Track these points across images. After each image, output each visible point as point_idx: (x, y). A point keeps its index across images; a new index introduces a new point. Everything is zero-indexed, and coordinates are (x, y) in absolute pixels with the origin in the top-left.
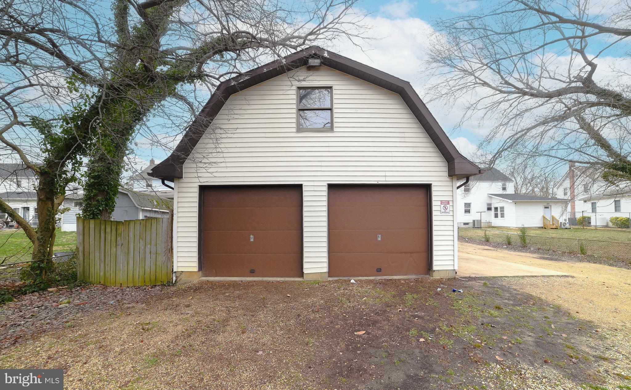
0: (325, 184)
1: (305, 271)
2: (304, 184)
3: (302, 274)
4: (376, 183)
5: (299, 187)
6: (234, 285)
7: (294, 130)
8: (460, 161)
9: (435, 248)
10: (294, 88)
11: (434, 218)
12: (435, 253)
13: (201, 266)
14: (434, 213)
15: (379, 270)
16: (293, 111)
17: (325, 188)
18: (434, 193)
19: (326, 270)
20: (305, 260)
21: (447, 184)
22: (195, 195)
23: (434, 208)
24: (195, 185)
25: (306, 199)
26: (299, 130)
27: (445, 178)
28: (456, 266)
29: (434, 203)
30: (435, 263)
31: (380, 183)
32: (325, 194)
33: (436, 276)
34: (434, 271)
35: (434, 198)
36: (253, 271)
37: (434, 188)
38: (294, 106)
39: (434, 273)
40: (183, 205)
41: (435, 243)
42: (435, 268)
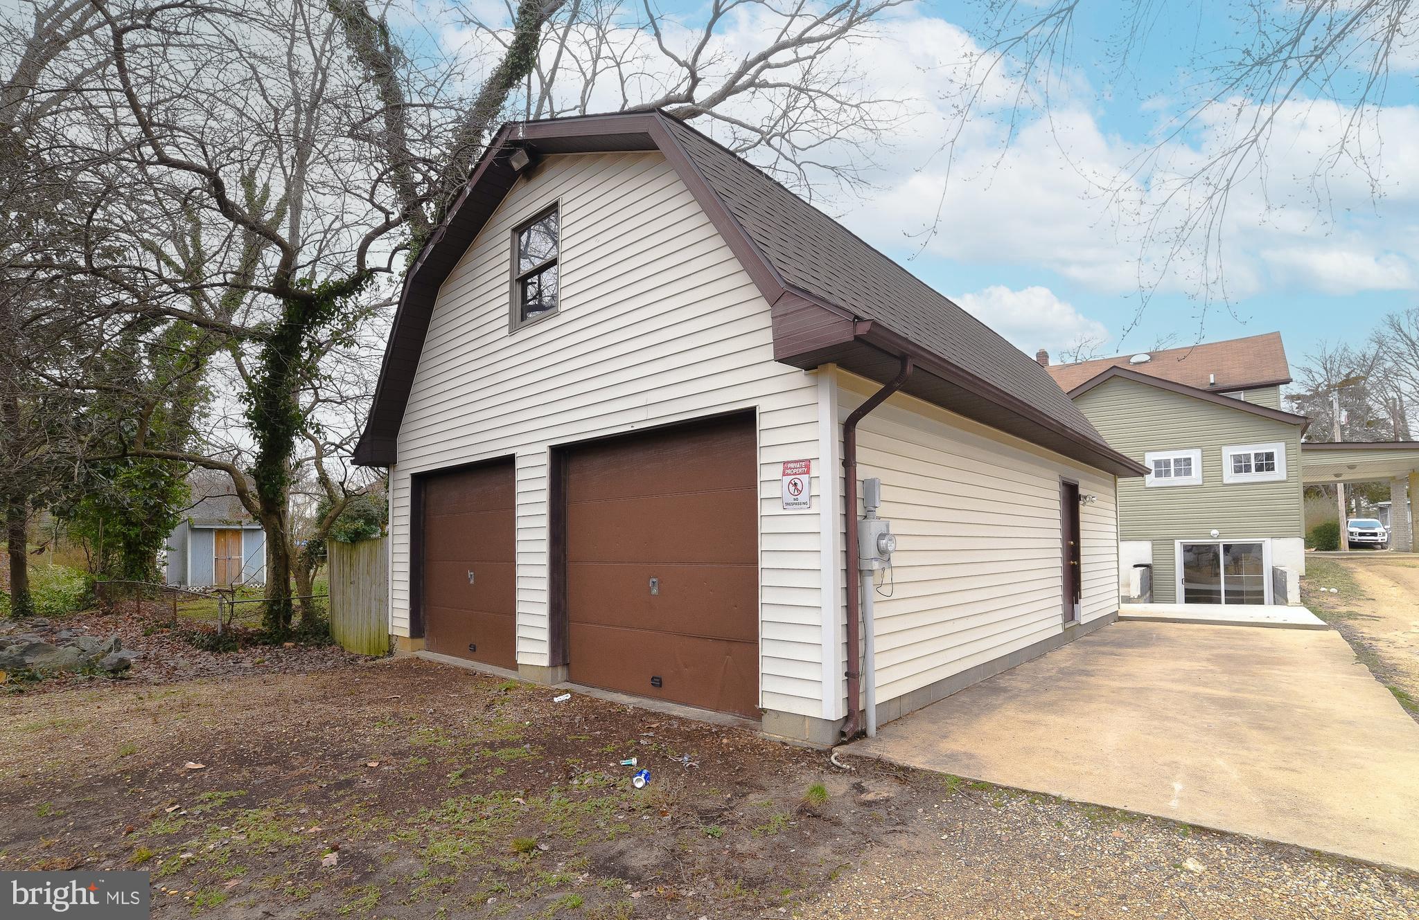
0: (544, 448)
1: (520, 660)
2: (519, 452)
3: (514, 663)
4: (629, 429)
5: (508, 461)
7: (506, 331)
8: (792, 308)
9: (765, 632)
10: (508, 234)
11: (764, 526)
12: (765, 650)
13: (417, 629)
14: (764, 509)
15: (657, 682)
16: (507, 288)
17: (545, 460)
18: (763, 439)
19: (545, 662)
20: (520, 632)
21: (806, 397)
22: (408, 493)
23: (764, 491)
24: (407, 475)
25: (519, 488)
26: (513, 329)
27: (797, 377)
28: (832, 707)
29: (764, 474)
30: (765, 685)
31: (637, 427)
32: (545, 472)
33: (771, 732)
34: (764, 711)
35: (763, 457)
36: (473, 648)
37: (762, 422)
38: (507, 277)
39: (765, 718)
40: (398, 512)
41: (765, 614)
42: (766, 702)
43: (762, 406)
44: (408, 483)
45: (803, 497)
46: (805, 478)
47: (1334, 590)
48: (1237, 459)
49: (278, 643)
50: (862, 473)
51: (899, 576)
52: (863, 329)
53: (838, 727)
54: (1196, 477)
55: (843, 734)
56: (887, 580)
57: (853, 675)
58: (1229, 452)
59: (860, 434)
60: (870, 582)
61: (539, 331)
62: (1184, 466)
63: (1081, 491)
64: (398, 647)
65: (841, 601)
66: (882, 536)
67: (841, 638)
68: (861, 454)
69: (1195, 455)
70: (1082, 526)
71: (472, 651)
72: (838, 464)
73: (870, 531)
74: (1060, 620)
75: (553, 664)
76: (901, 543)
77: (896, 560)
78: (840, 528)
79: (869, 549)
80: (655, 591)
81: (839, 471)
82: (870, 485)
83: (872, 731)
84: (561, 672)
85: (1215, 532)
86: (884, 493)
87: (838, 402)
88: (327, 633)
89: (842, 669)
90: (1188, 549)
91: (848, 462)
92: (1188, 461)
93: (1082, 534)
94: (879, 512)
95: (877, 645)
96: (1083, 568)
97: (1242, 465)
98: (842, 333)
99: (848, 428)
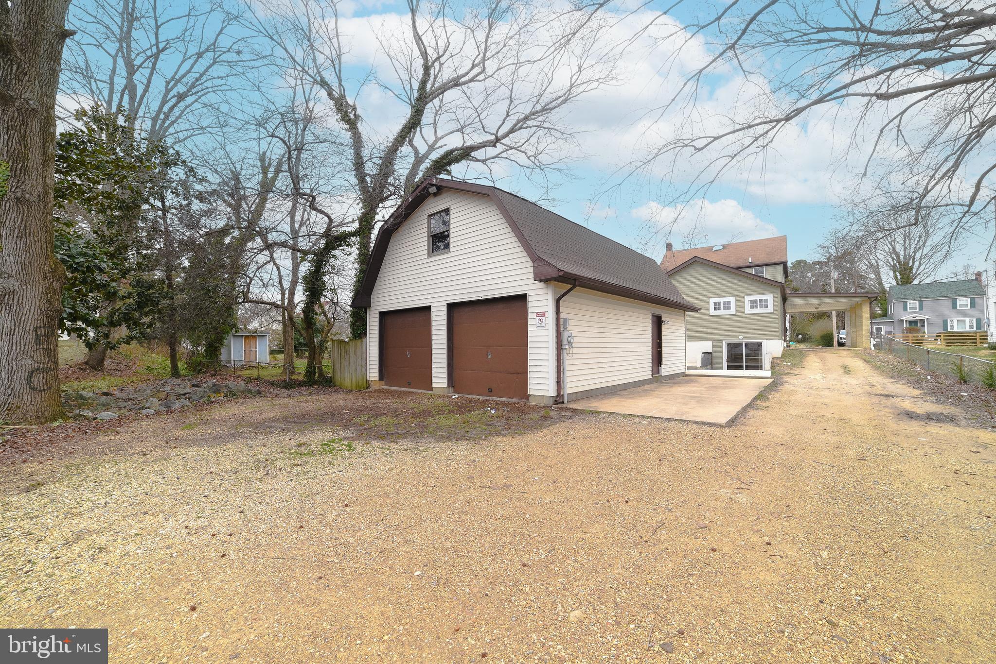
0: (445, 304)
1: (434, 385)
2: (433, 305)
3: (430, 388)
4: (480, 298)
5: (428, 309)
6: (396, 392)
7: (426, 256)
8: (539, 264)
9: (530, 369)
10: (426, 217)
11: (530, 334)
12: (530, 375)
13: (382, 377)
14: (530, 328)
15: (490, 390)
16: (426, 239)
17: (445, 308)
18: (529, 304)
19: (445, 385)
20: (434, 375)
21: (543, 291)
22: (377, 319)
23: (530, 322)
24: (377, 312)
25: (433, 319)
26: (429, 256)
27: (541, 285)
28: (553, 392)
29: (530, 316)
30: (530, 386)
31: (483, 298)
32: (445, 313)
33: (532, 402)
34: (530, 395)
35: (530, 310)
36: (409, 383)
37: (529, 299)
38: (426, 234)
39: (530, 398)
40: (371, 328)
41: (530, 363)
42: (530, 392)
43: (529, 293)
44: (377, 316)
45: (542, 325)
46: (543, 318)
47: (789, 364)
48: (751, 301)
49: (311, 385)
50: (562, 316)
51: (575, 351)
52: (561, 274)
53: (554, 399)
54: (733, 311)
55: (556, 401)
56: (571, 352)
57: (559, 382)
58: (748, 299)
59: (562, 302)
60: (565, 352)
61: (441, 259)
62: (727, 306)
63: (663, 319)
64: (372, 384)
65: (555, 358)
66: (569, 337)
67: (555, 370)
68: (562, 309)
69: (732, 300)
70: (663, 334)
71: (409, 384)
72: (554, 313)
73: (565, 335)
74: (650, 373)
75: (448, 386)
76: (576, 340)
77: (574, 345)
78: (555, 334)
79: (565, 341)
80: (489, 357)
81: (555, 316)
82: (565, 320)
83: (566, 401)
84: (451, 389)
85: (741, 337)
86: (570, 322)
87: (554, 293)
88: (331, 382)
89: (555, 381)
90: (729, 345)
91: (558, 313)
92: (729, 303)
93: (663, 337)
94: (568, 329)
95: (567, 374)
96: (663, 352)
97: (754, 305)
98: (555, 274)
99: (558, 302)
